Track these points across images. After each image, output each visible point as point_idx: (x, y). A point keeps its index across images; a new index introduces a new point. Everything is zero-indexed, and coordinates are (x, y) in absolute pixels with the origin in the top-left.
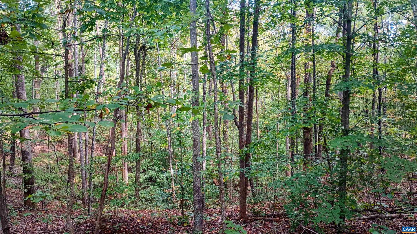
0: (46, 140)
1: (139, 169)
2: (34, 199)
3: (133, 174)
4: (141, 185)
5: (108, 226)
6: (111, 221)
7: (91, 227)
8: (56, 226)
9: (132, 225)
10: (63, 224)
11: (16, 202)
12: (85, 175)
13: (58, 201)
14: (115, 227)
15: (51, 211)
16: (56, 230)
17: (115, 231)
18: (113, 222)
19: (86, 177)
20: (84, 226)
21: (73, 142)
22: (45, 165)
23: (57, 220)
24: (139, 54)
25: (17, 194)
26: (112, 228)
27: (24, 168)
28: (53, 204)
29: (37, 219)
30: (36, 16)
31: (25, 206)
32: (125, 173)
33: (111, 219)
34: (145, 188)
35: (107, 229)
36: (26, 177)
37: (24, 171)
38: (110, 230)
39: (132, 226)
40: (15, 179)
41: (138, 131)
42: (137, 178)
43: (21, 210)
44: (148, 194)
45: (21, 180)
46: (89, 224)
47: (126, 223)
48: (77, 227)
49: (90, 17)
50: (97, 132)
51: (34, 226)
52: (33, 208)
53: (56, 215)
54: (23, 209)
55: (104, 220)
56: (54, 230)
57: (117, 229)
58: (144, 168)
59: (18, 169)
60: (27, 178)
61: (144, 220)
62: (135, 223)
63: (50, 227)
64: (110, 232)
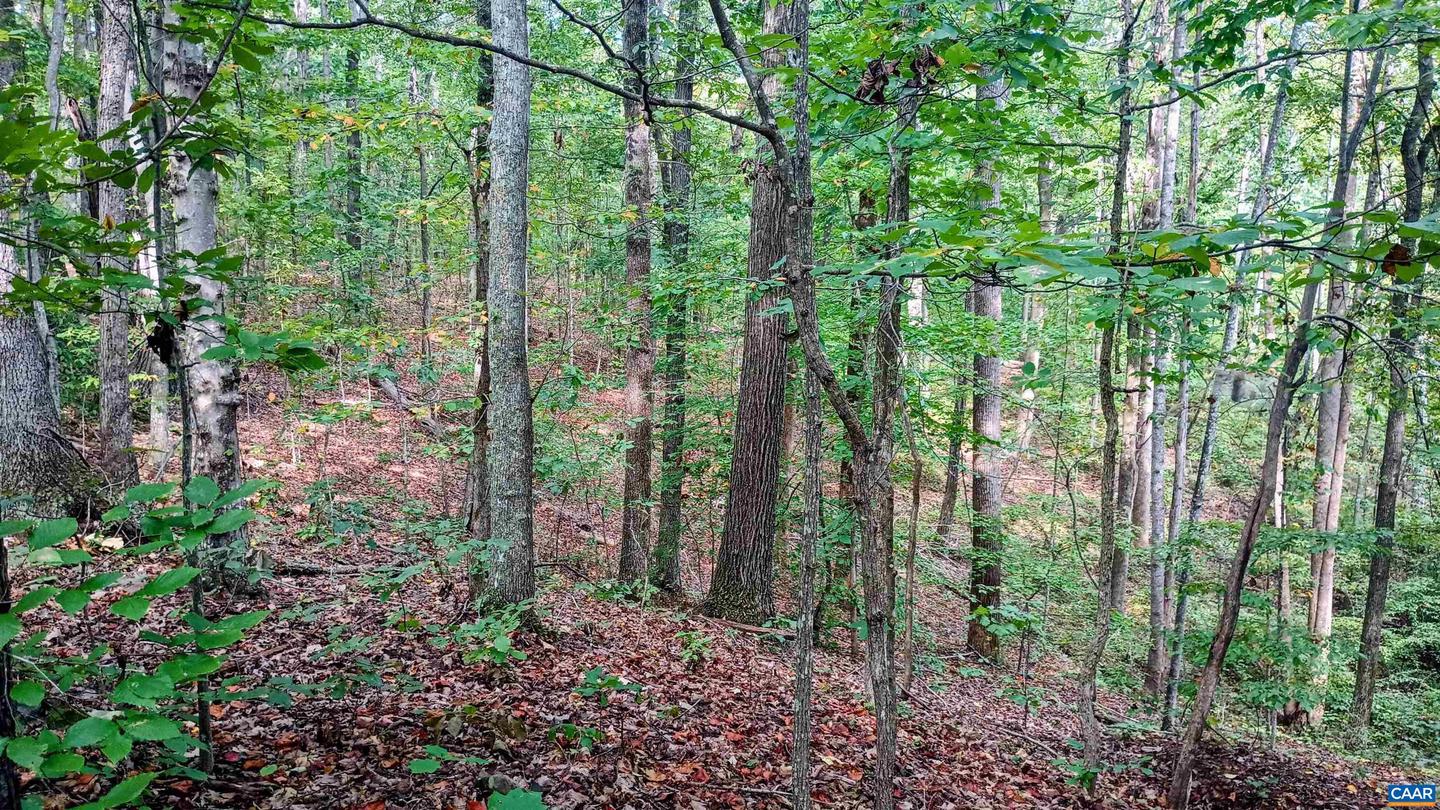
0: (1049, 457)
1: (1382, 608)
2: (992, 623)
3: (1354, 623)
4: (1384, 670)
5: (1227, 775)
6: (1240, 759)
7: (1167, 761)
8: (1051, 729)
9: (1323, 799)
10: (1074, 728)
11: (947, 635)
12: (1162, 588)
13: (1069, 660)
14: (1253, 787)
15: (1043, 683)
16: (1051, 740)
17: (1254, 799)
18: (1249, 765)
19: (1166, 595)
20: (1142, 752)
21: (1136, 476)
22: (1039, 538)
23: (1057, 714)
24: (1422, 155)
25: (953, 610)
26: (1241, 787)
27: (977, 530)
28: (1054, 666)
29: (999, 693)
30: (1036, 14)
31: (970, 649)
32: (1321, 613)
33: (1242, 752)
34: (1402, 687)
35: (1224, 783)
36: (979, 559)
37: (976, 541)
38: (1233, 790)
39: (1321, 803)
40: (949, 566)
41: (1390, 461)
42: (1368, 642)
43: (957, 659)
44: (1410, 711)
45: (966, 571)
46: (1158, 749)
47: (1298, 784)
48: (1117, 748)
49: (1227, 13)
50: (1226, 452)
51: (986, 710)
52: (991, 660)
53: (1057, 697)
54: (960, 656)
55: (1214, 750)
56: (1042, 738)
57: (1263, 794)
58: (1401, 607)
59: (960, 538)
60: (981, 564)
61: (1376, 794)
62: (1337, 793)
63: (1032, 724)
64: (1232, 797)
